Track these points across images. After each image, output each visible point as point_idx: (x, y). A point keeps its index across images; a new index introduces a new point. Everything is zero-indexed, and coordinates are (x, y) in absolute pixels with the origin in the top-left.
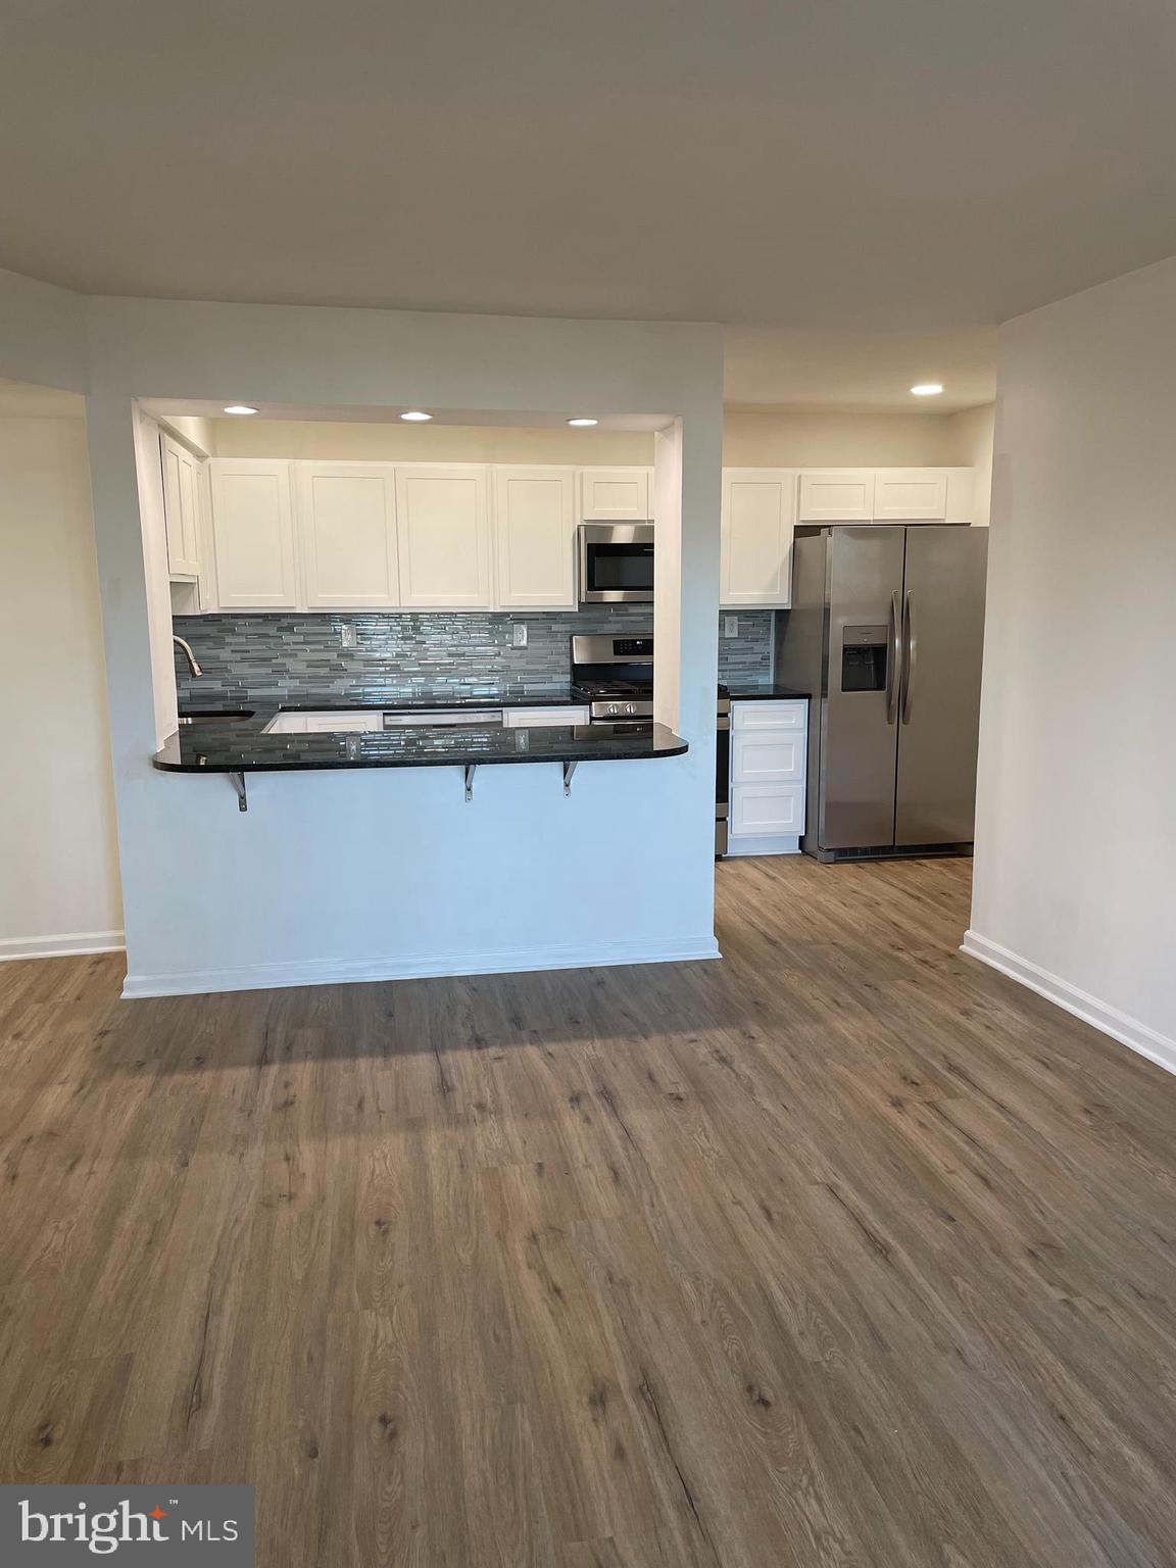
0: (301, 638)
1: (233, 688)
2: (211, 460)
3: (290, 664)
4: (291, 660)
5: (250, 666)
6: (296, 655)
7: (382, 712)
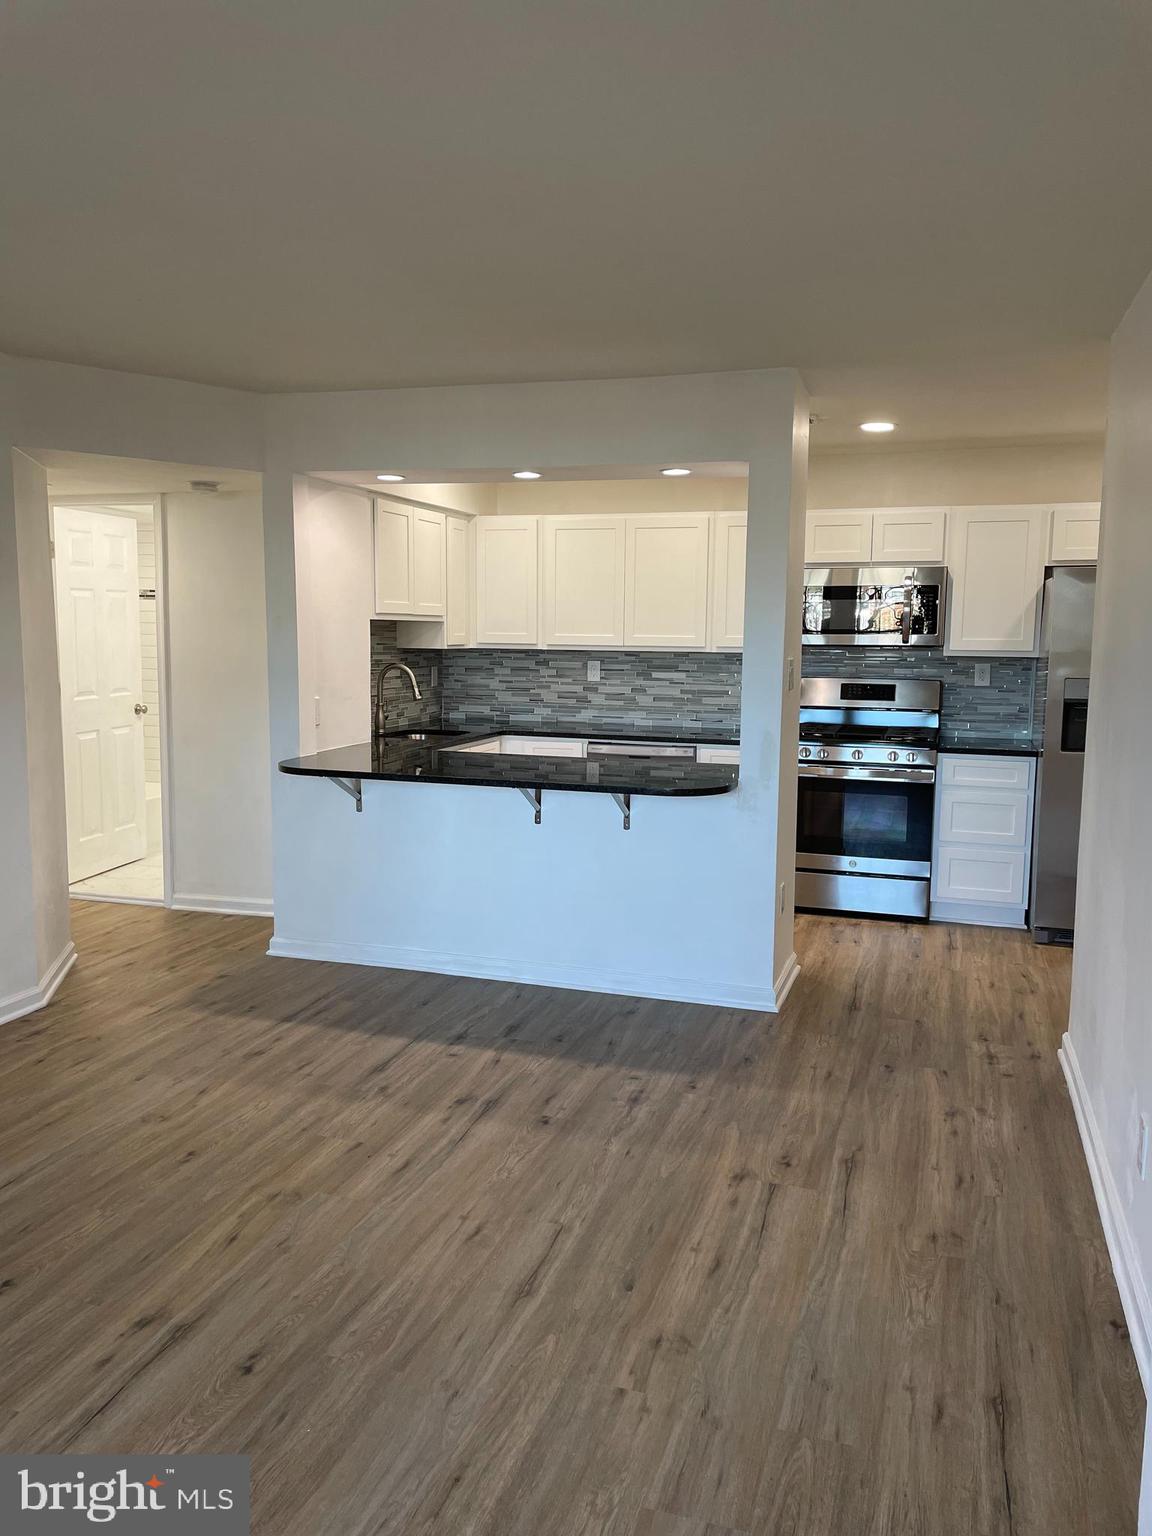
0: (554, 672)
1: (498, 713)
2: (479, 519)
3: (545, 695)
4: (546, 691)
5: (513, 695)
6: (549, 687)
7: (587, 740)
